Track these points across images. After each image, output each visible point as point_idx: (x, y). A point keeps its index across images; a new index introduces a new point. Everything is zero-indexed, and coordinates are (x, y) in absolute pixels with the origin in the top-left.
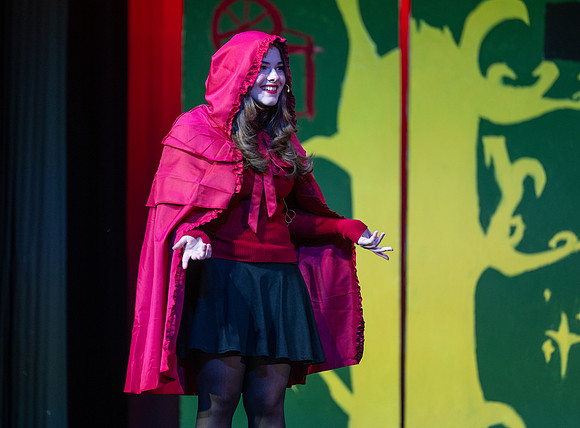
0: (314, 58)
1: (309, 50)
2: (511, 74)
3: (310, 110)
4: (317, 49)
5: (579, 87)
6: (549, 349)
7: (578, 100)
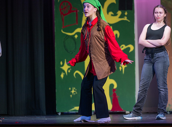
0: (78, 13)
1: (77, 11)
2: (113, 14)
3: (77, 23)
4: (78, 11)
5: (125, 15)
6: (120, 68)
7: (125, 18)
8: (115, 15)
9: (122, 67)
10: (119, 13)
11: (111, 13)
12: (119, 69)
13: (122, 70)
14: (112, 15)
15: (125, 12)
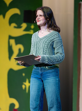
5: (31, 29)
6: (24, 87)
7: (31, 32)
8: (19, 27)
9: (25, 86)
10: (24, 25)
11: (14, 25)
12: (22, 88)
13: (25, 88)
14: (15, 27)
15: (31, 25)
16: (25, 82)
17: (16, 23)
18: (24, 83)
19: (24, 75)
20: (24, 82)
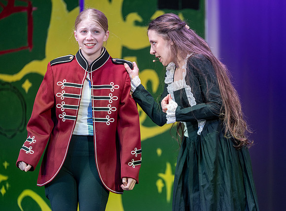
3: (30, 45)
4: (34, 8)
11: (134, 17)
12: (156, 188)
16: (164, 172)
17: (140, 14)
18: (161, 175)
19: (159, 152)
20: (160, 172)
